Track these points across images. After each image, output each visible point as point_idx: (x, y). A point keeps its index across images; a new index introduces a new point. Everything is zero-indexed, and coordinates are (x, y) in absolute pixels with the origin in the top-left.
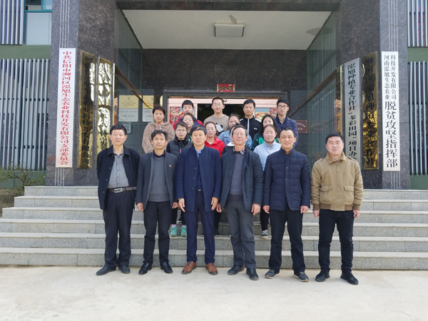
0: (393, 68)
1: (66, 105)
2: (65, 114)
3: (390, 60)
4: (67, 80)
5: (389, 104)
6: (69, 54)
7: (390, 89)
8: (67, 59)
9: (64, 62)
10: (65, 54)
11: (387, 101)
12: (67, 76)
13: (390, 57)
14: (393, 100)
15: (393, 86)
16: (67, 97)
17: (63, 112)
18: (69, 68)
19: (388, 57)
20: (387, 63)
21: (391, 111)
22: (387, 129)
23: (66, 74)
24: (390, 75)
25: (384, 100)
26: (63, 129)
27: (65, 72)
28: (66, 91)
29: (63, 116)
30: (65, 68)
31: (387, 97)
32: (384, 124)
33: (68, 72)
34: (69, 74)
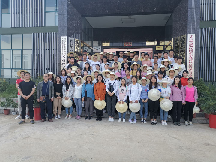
0: (65, 43)
1: (191, 58)
2: (190, 62)
3: (64, 40)
4: (191, 47)
5: (63, 56)
6: (192, 36)
7: (64, 51)
8: (191, 38)
9: (190, 39)
10: (191, 36)
11: (62, 55)
12: (191, 46)
13: (64, 39)
14: (64, 55)
15: (65, 49)
16: (192, 55)
17: (190, 61)
18: (192, 42)
19: (63, 39)
20: (63, 41)
21: (64, 59)
22: (62, 65)
23: (191, 45)
24: (64, 45)
25: (61, 55)
26: (190, 68)
27: (190, 44)
28: (191, 52)
29: (189, 63)
30: (190, 42)
31: (62, 54)
32: (61, 64)
33: (192, 44)
34: (192, 45)
